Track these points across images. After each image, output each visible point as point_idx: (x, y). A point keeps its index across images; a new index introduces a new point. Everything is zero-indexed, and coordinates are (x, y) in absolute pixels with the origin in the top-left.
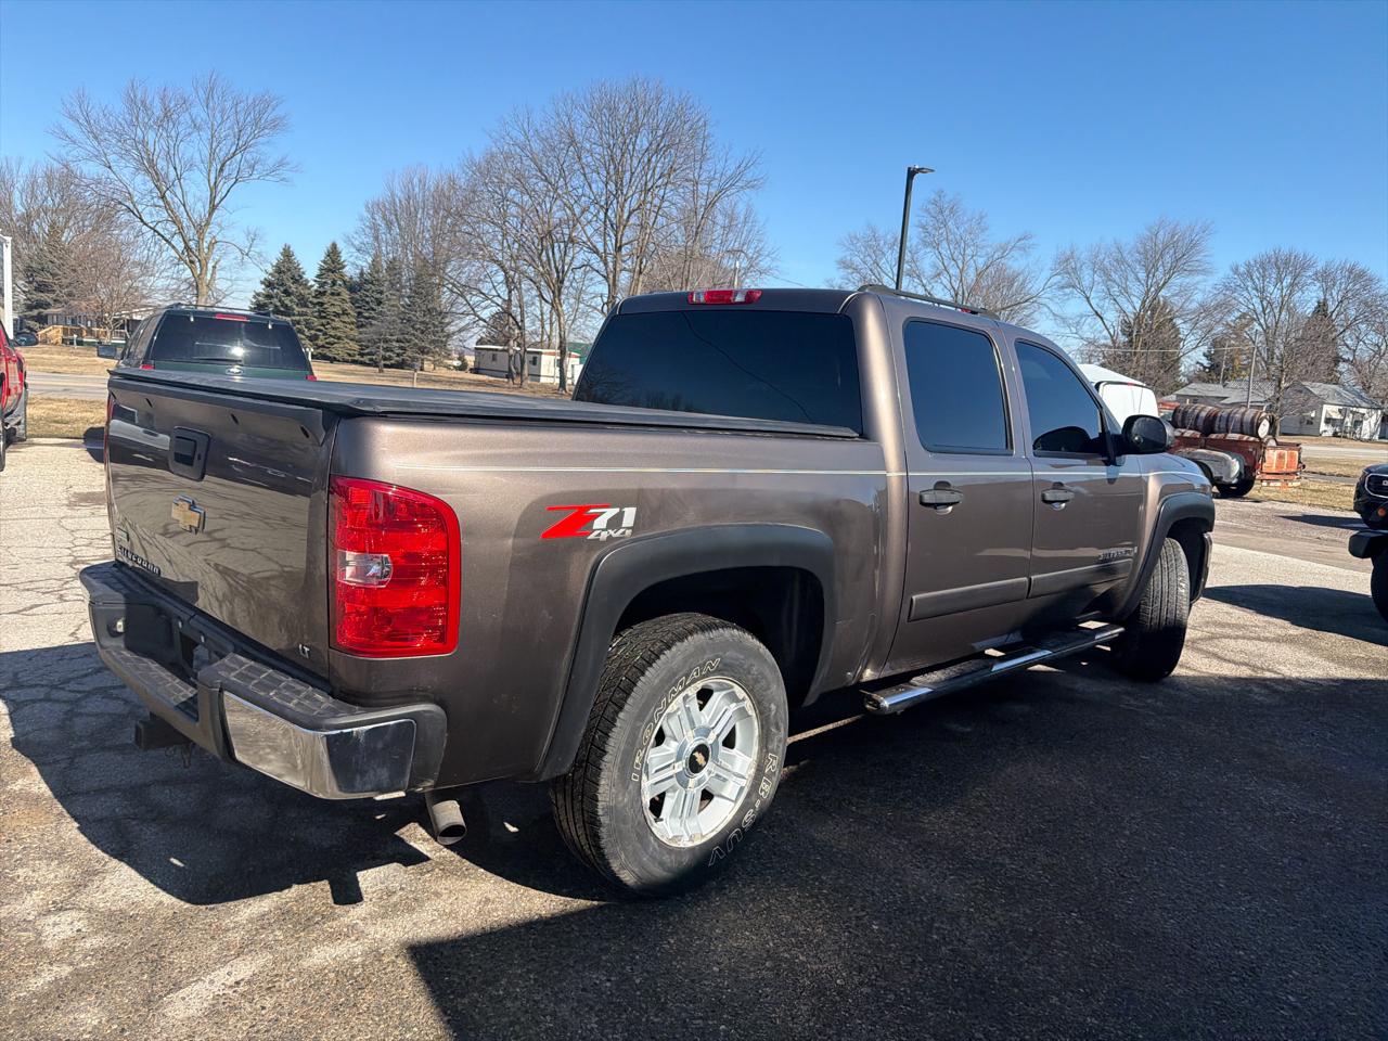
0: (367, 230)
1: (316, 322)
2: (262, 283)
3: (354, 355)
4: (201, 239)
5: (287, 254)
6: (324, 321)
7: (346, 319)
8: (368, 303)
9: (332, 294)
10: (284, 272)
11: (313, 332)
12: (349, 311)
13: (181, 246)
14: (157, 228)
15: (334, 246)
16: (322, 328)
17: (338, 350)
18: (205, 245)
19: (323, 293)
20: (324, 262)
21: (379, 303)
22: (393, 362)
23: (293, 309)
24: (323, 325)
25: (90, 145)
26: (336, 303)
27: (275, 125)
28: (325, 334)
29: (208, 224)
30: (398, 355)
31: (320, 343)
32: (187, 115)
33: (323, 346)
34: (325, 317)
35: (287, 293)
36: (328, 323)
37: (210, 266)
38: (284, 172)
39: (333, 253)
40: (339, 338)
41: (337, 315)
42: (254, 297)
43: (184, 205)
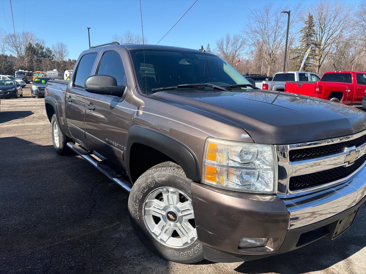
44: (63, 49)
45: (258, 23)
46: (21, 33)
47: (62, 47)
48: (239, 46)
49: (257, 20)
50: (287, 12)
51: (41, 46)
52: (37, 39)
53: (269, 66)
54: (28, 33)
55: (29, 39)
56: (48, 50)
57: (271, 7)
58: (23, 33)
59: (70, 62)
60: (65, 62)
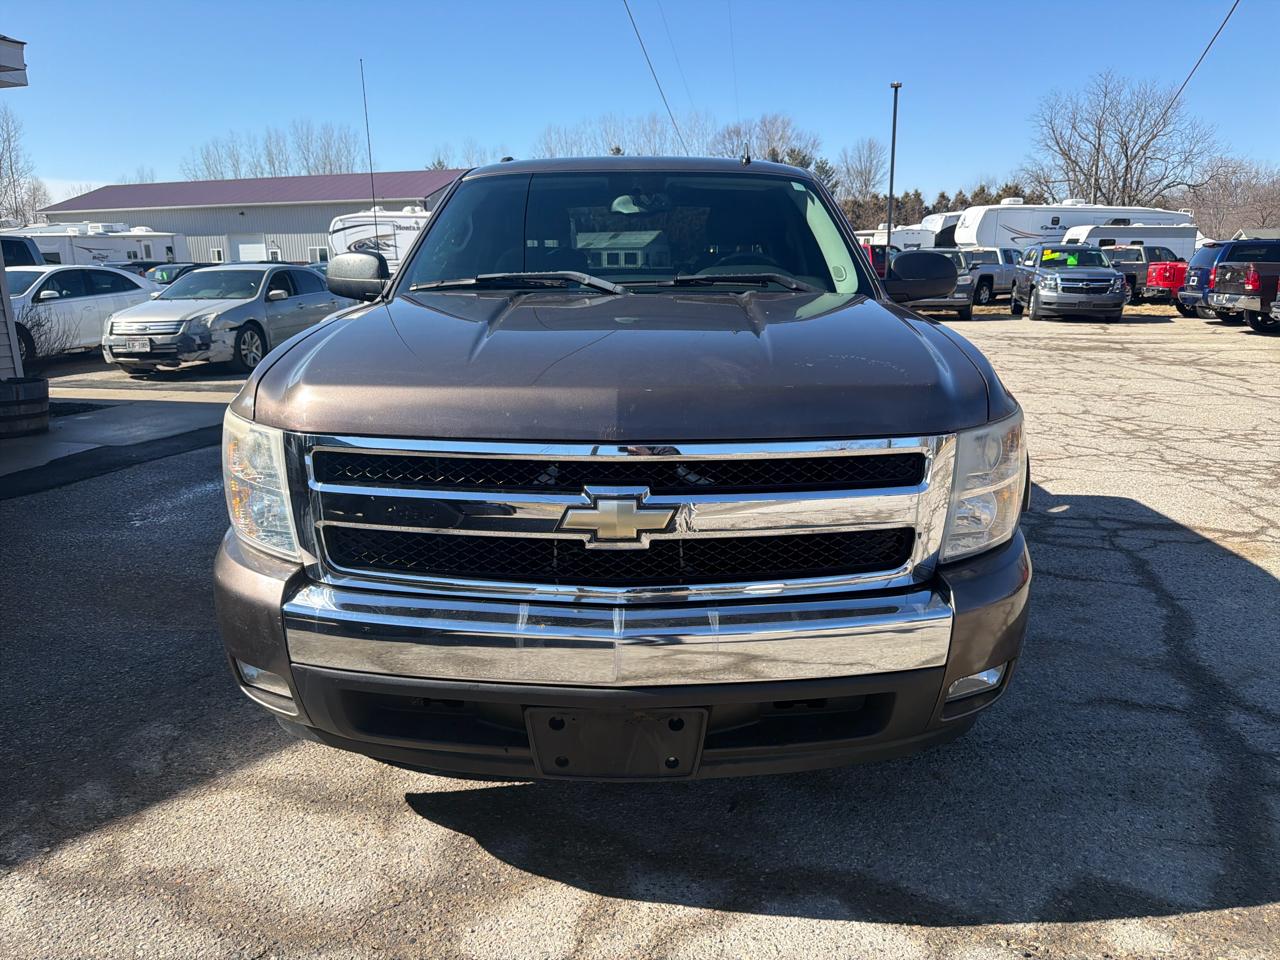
44: (874, 162)
46: (757, 120)
47: (870, 156)
51: (804, 157)
52: (797, 135)
54: (775, 118)
55: (776, 138)
56: (822, 168)
58: (763, 122)
59: (875, 204)
60: (860, 205)
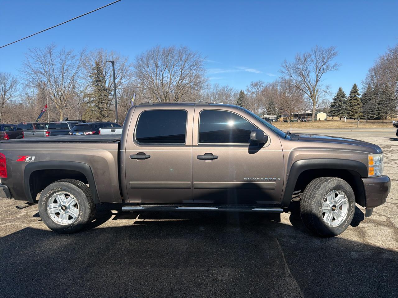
0: (369, 78)
1: (349, 108)
2: (333, 99)
3: (361, 117)
4: (314, 90)
5: (340, 90)
6: (352, 108)
7: (359, 106)
8: (366, 100)
9: (354, 99)
10: (339, 95)
11: (348, 111)
12: (360, 104)
13: (309, 93)
14: (303, 90)
15: (355, 85)
16: (351, 110)
17: (356, 116)
18: (315, 92)
19: (352, 99)
20: (352, 90)
21: (370, 99)
22: (375, 118)
23: (342, 106)
24: (351, 109)
25: (287, 72)
26: (355, 102)
27: (334, 54)
28: (352, 111)
29: (316, 86)
30: (377, 115)
31: (350, 114)
32: (310, 59)
33: (351, 115)
34: (352, 107)
35: (340, 101)
36: (353, 108)
37: (317, 97)
38: (336, 67)
39: (355, 87)
40: (356, 112)
41: (356, 105)
42: (331, 103)
43: (310, 82)
45: (40, 63)
48: (8, 87)
49: (38, 59)
50: (111, 62)
53: (60, 111)
57: (53, 48)
